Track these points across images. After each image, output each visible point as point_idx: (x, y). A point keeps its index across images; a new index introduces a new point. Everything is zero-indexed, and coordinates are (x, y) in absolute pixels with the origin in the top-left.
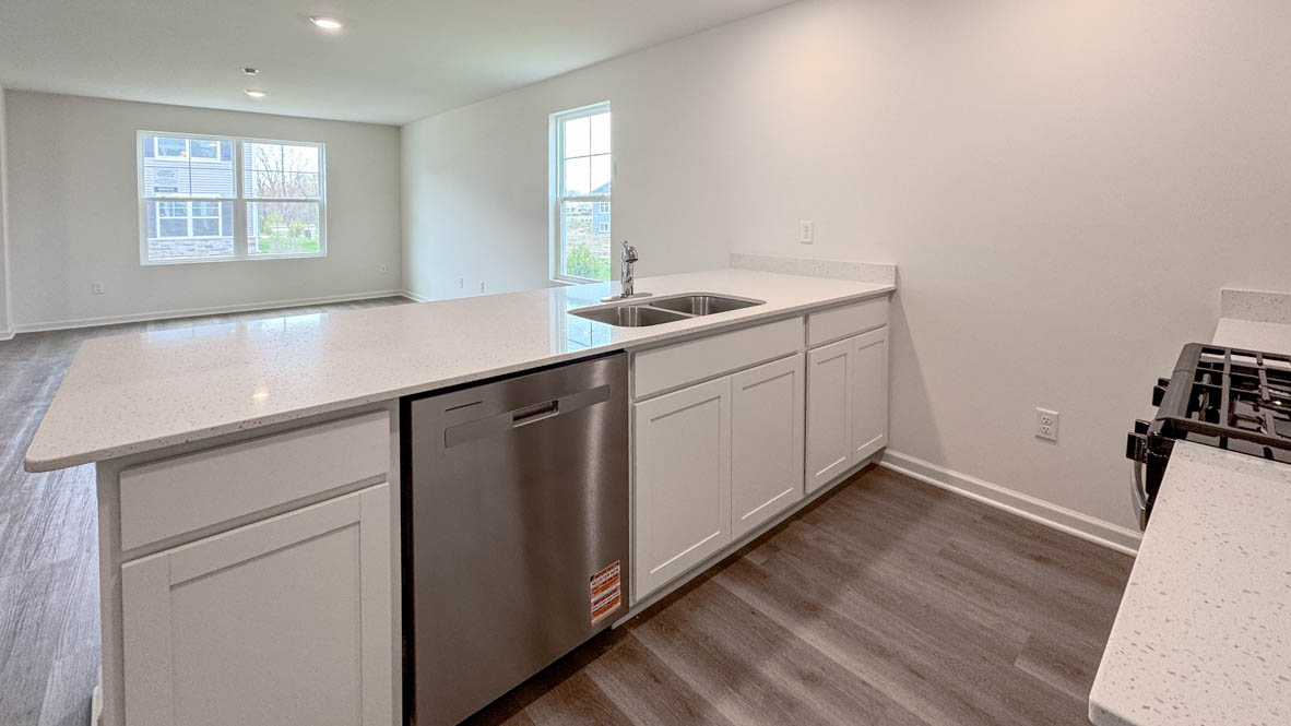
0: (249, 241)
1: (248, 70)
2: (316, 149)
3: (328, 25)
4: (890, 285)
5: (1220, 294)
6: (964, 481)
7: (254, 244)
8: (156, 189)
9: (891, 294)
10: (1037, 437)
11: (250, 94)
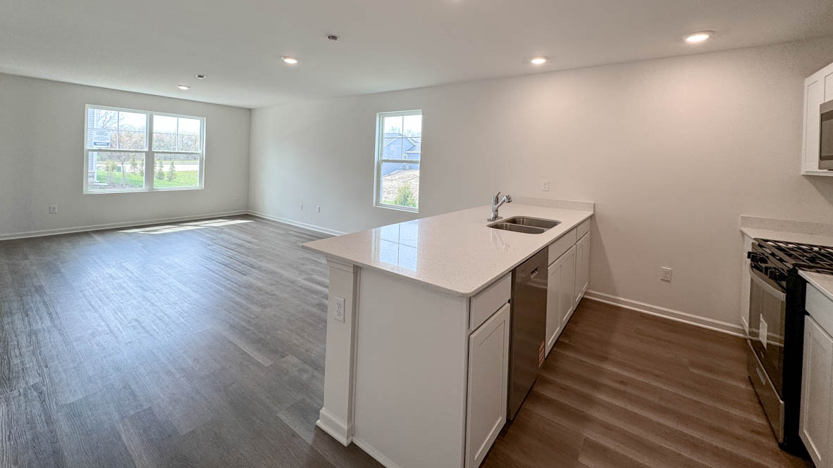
0: (89, 175)
1: (200, 76)
2: (199, 121)
3: (291, 61)
4: (591, 213)
5: (740, 218)
6: (627, 302)
7: (93, 177)
8: (95, 144)
9: (592, 217)
10: (662, 280)
11: (180, 87)
